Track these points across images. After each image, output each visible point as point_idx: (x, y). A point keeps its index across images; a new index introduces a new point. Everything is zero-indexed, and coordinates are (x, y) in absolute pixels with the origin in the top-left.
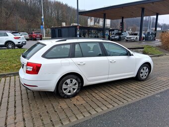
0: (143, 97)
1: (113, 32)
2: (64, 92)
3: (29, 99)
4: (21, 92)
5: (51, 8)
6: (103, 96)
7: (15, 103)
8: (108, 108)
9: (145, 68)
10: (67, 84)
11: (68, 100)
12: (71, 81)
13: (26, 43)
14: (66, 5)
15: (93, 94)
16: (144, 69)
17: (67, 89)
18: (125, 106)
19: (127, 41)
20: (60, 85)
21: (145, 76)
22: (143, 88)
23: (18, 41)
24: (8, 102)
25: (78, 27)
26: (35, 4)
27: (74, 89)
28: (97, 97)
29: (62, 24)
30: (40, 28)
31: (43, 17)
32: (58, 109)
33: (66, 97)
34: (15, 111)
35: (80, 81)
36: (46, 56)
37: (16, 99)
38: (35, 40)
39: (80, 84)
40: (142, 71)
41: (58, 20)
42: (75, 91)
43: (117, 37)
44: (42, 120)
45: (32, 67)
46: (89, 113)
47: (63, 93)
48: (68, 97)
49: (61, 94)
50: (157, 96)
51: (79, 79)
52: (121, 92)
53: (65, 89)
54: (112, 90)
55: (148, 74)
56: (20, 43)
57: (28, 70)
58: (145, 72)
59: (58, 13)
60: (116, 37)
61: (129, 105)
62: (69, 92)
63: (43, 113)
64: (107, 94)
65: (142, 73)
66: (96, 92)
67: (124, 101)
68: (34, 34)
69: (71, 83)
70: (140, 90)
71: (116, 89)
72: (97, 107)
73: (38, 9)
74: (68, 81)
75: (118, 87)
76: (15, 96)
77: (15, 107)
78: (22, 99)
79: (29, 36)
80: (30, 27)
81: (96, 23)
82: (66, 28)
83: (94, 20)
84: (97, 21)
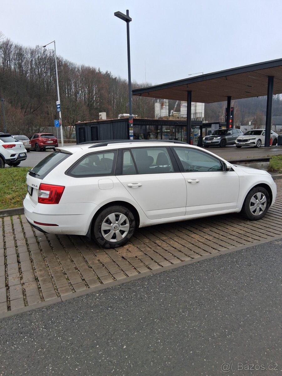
0: (249, 245)
1: (209, 129)
2: (105, 236)
3: (41, 250)
4: (26, 241)
5: (75, 83)
6: (176, 245)
7: (18, 256)
8: (182, 261)
9: (259, 194)
10: (109, 222)
11: (111, 252)
12: (117, 216)
13: (26, 156)
14: (107, 75)
15: (157, 242)
16: (256, 197)
17: (109, 230)
18: (214, 259)
19: (239, 147)
20: (96, 223)
21: (261, 210)
22: (253, 232)
23: (12, 151)
24: (5, 256)
25: (131, 121)
26: (40, 75)
27: (122, 232)
28: (164, 245)
29: (98, 116)
30: (52, 125)
31: (58, 102)
32: (93, 263)
33: (107, 245)
34: (20, 268)
35: (133, 218)
36: (72, 173)
37: (19, 251)
38: (43, 150)
39: (134, 223)
40: (253, 200)
41: (90, 106)
42: (124, 236)
43: (217, 139)
44: (68, 279)
45: (48, 192)
46: (149, 268)
47: (103, 238)
48: (113, 246)
49: (99, 241)
50: (277, 243)
51: (131, 214)
52: (211, 238)
53: (106, 232)
54: (193, 235)
55: (267, 208)
56: (16, 157)
57: (42, 196)
58: (259, 202)
59: (90, 91)
60: (215, 140)
61: (221, 257)
62: (114, 237)
63: (68, 270)
64: (183, 242)
65: (253, 204)
66: (164, 238)
67: (214, 250)
68: (40, 139)
69: (117, 220)
70: (248, 234)
71: (202, 234)
72: (163, 260)
73: (48, 85)
74: (112, 217)
75: (205, 230)
76: (16, 247)
77: (19, 262)
78: (29, 252)
79: (31, 142)
80: (30, 123)
81: (173, 111)
82: (108, 123)
83: (168, 104)
84: (176, 106)
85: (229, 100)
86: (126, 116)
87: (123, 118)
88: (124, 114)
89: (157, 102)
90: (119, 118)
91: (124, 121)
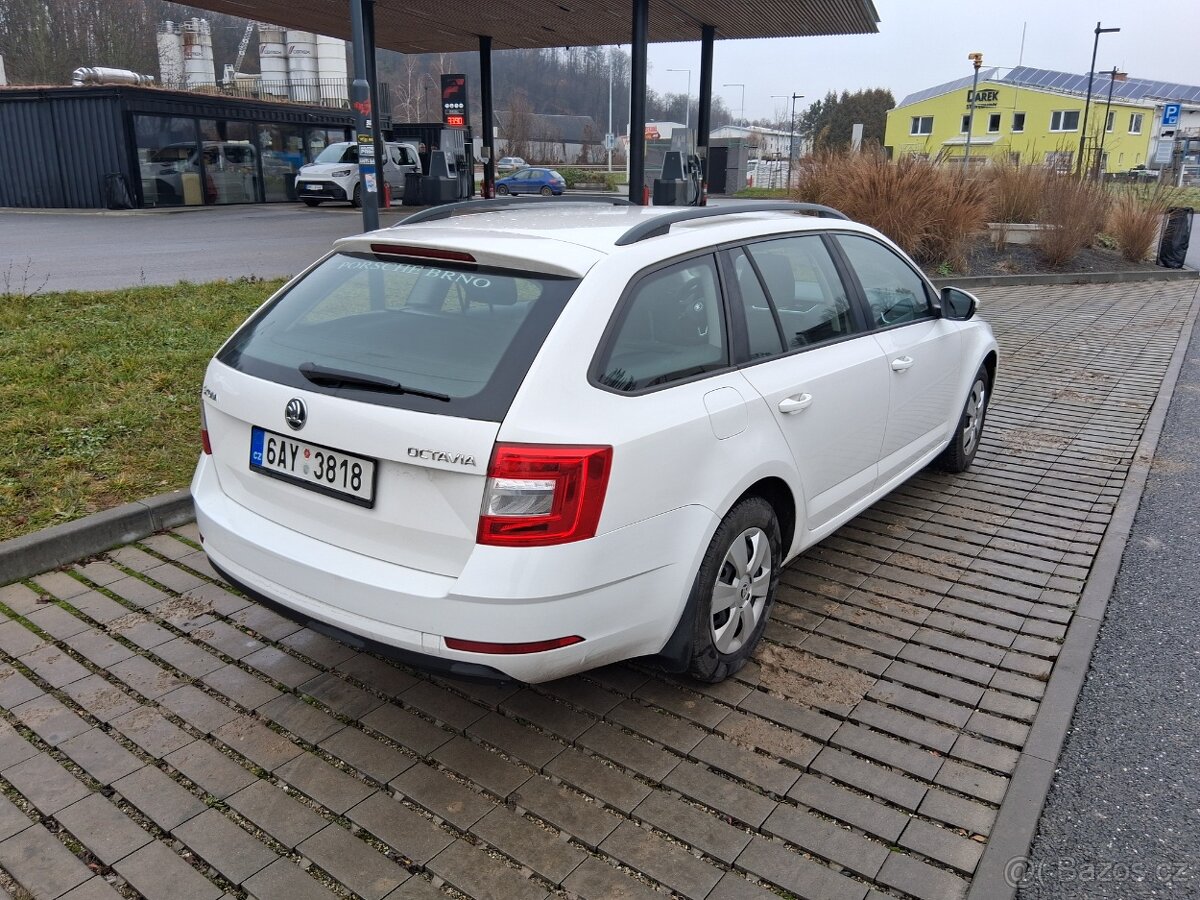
2: (719, 636)
9: (978, 387)
10: (727, 574)
11: (746, 697)
16: (975, 397)
17: (727, 610)
21: (975, 436)
33: (721, 672)
35: (780, 541)
40: (970, 408)
42: (755, 617)
47: (715, 650)
48: (732, 670)
49: (704, 660)
51: (777, 523)
53: (719, 617)
58: (976, 412)
63: (716, 841)
69: (749, 559)
81: (231, 69)
82: (24, 101)
83: (208, 42)
84: (242, 53)
85: (485, 47)
86: (106, 79)
87: (95, 84)
88: (96, 68)
89: (165, 30)
90: (78, 84)
91: (104, 98)
